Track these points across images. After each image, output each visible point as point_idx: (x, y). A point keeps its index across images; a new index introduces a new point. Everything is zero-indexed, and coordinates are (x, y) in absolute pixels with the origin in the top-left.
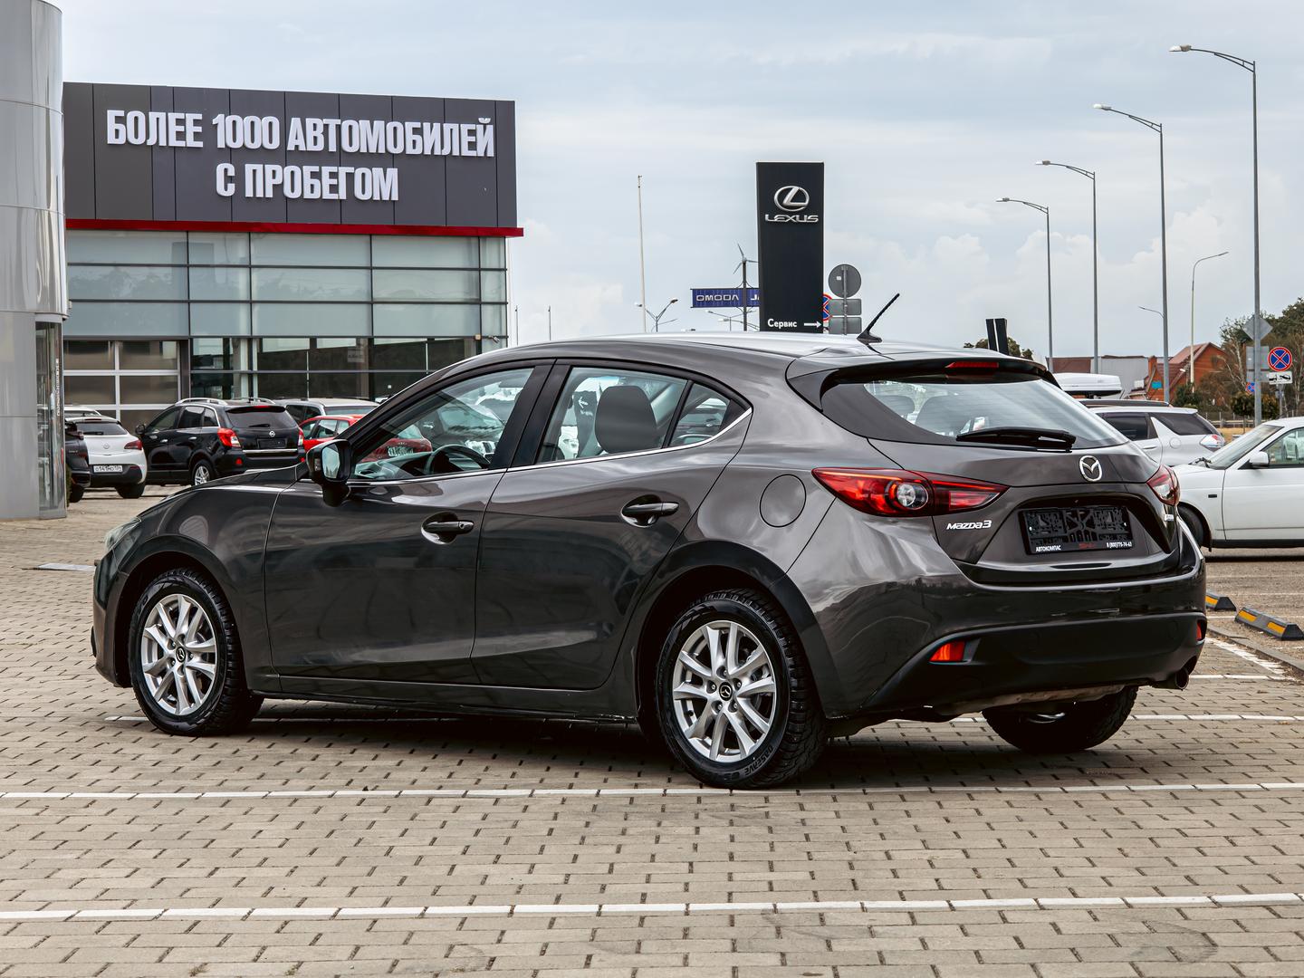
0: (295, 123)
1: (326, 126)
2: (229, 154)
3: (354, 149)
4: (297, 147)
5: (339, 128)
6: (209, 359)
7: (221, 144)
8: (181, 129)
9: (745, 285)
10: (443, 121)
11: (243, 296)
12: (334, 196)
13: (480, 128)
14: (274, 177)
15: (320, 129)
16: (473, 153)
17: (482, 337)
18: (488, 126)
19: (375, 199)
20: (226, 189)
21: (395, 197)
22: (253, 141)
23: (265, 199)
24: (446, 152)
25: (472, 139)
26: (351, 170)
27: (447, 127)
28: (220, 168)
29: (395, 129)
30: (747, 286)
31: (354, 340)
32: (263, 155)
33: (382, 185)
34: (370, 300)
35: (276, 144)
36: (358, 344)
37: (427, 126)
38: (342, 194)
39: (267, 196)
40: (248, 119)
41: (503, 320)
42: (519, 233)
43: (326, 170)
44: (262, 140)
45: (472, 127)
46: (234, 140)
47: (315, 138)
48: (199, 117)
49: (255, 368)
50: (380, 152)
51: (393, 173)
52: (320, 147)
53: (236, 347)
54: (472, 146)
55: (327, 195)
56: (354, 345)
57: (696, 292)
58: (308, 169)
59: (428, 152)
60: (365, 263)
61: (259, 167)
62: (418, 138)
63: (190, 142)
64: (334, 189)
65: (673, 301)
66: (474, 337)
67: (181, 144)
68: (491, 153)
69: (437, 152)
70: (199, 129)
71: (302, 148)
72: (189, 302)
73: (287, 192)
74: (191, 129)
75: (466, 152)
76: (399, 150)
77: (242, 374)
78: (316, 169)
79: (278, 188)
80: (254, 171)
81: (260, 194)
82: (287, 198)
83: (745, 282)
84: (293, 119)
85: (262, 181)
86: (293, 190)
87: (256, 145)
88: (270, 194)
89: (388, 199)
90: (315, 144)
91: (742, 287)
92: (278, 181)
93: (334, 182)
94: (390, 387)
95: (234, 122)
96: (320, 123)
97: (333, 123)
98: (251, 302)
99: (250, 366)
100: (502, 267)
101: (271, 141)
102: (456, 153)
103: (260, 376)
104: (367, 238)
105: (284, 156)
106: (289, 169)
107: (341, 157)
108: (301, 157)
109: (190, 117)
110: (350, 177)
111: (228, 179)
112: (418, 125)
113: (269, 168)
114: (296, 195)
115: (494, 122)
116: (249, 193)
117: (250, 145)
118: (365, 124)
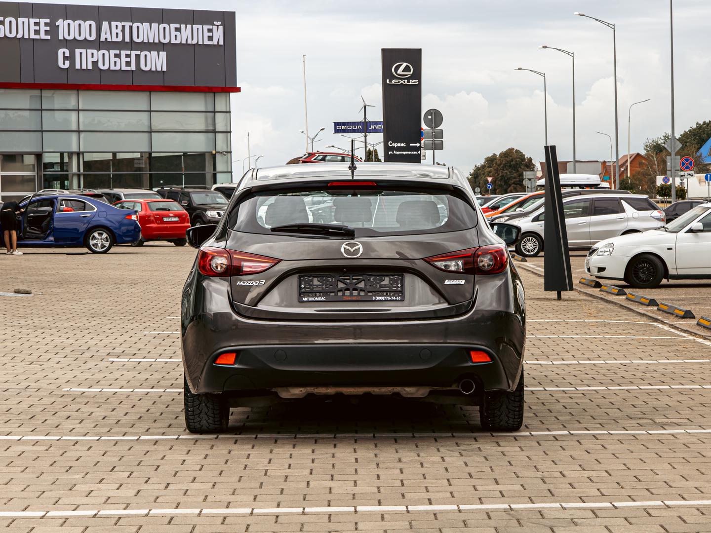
0: (105, 24)
1: (123, 27)
2: (66, 43)
3: (140, 40)
4: (106, 39)
5: (131, 27)
6: (52, 165)
7: (61, 38)
8: (37, 28)
9: (365, 120)
10: (193, 23)
11: (74, 128)
12: (128, 68)
13: (215, 28)
14: (93, 57)
15: (120, 28)
16: (210, 43)
17: (216, 152)
18: (219, 27)
19: (152, 70)
20: (64, 64)
21: (165, 69)
22: (80, 35)
23: (87, 70)
24: (195, 42)
25: (210, 34)
26: (138, 52)
27: (195, 27)
28: (60, 52)
29: (164, 28)
30: (367, 121)
31: (139, 154)
32: (86, 44)
33: (157, 61)
34: (150, 130)
35: (93, 37)
36: (142, 156)
37: (183, 26)
38: (133, 67)
39: (89, 68)
40: (77, 22)
41: (228, 142)
42: (238, 90)
43: (123, 53)
44: (85, 35)
45: (210, 27)
46: (69, 35)
47: (117, 34)
48: (48, 21)
49: (82, 171)
50: (155, 42)
51: (163, 54)
52: (120, 39)
53: (70, 158)
54: (210, 38)
55: (124, 68)
56: (139, 156)
57: (336, 124)
58: (113, 52)
59: (184, 42)
60: (147, 108)
61: (83, 51)
62: (178, 33)
63: (43, 36)
64: (128, 64)
65: (322, 130)
66: (212, 152)
67: (37, 37)
68: (221, 43)
69: (189, 42)
70: (48, 28)
71: (109, 39)
72: (42, 131)
73: (100, 66)
74: (43, 28)
75: (207, 42)
76: (167, 41)
77: (74, 174)
78: (117, 52)
79: (95, 64)
80: (81, 53)
81: (84, 67)
82: (100, 69)
83: (365, 118)
84: (104, 22)
85: (85, 59)
86: (104, 65)
87: (82, 38)
88: (90, 67)
89: (160, 70)
90: (117, 37)
91: (364, 121)
92: (95, 59)
93: (128, 60)
94: (162, 182)
95: (69, 24)
96: (120, 25)
97: (127, 25)
98: (79, 132)
99: (79, 170)
100: (228, 110)
101: (90, 36)
102: (201, 42)
103: (84, 175)
104: (148, 93)
105: (99, 44)
106: (101, 52)
107: (132, 45)
108: (109, 45)
109: (43, 21)
110: (138, 57)
111: (65, 58)
112: (178, 26)
113: (90, 51)
114: (106, 67)
115: (223, 24)
116: (78, 66)
117: (78, 38)
118: (146, 25)
